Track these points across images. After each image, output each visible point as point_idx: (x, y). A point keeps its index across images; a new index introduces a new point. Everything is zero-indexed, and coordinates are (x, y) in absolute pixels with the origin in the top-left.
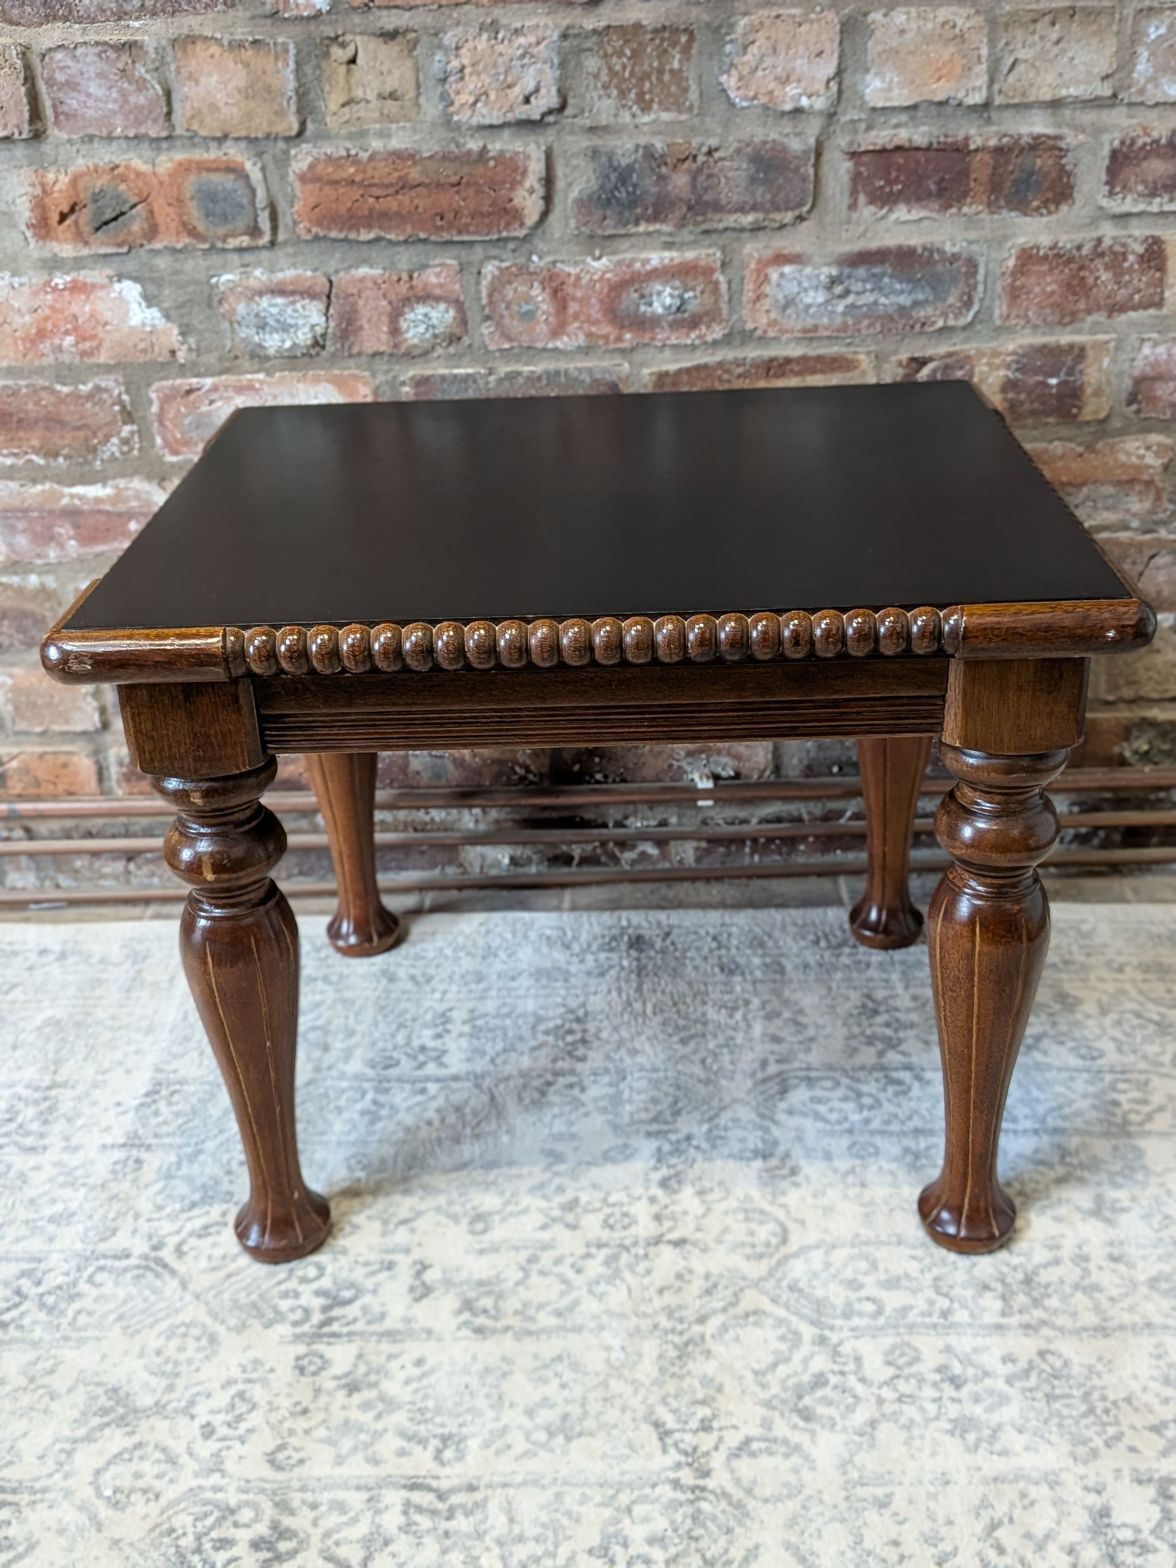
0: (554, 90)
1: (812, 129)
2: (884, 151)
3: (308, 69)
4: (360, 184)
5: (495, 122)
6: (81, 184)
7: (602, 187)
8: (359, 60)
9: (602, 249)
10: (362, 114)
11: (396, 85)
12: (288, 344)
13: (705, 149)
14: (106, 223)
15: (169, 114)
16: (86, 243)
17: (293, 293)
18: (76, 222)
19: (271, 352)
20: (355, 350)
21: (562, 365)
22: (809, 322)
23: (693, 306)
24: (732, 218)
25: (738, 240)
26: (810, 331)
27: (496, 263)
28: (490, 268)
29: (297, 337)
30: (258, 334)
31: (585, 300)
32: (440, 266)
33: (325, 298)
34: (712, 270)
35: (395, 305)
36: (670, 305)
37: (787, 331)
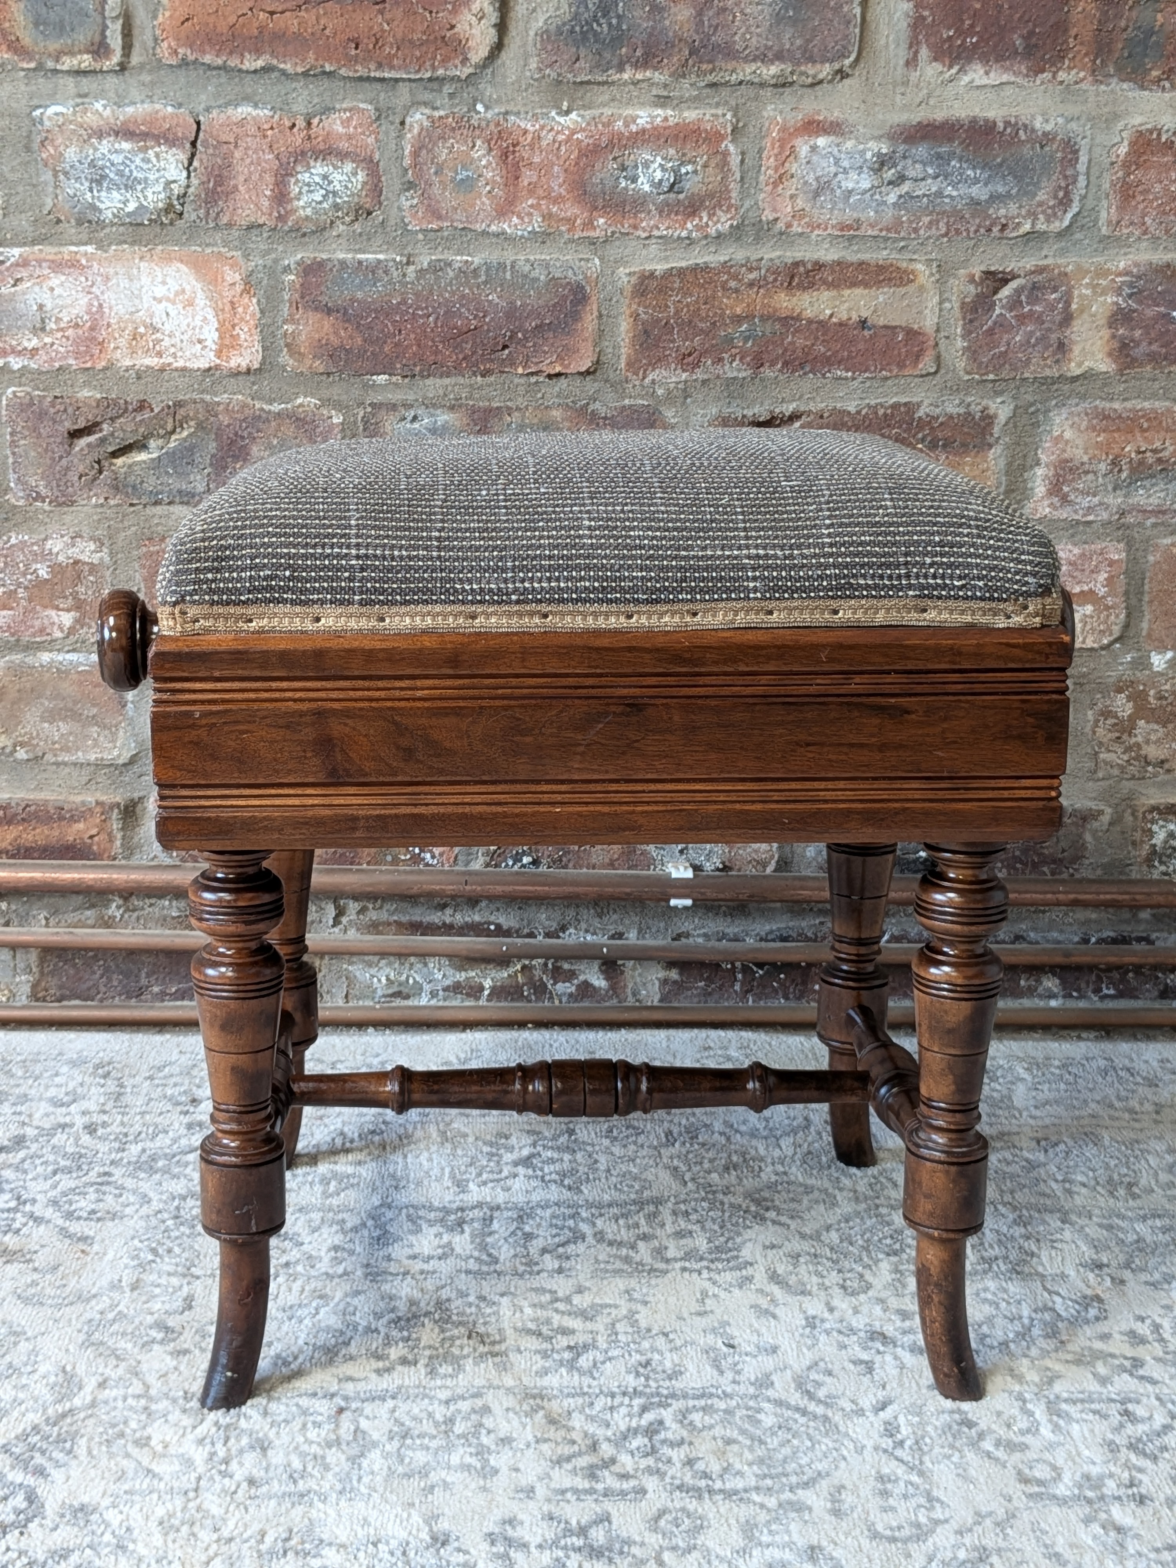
7: (576, 16)
9: (572, 100)
12: (131, 207)
17: (144, 136)
19: (108, 215)
20: (225, 220)
21: (509, 256)
22: (849, 215)
23: (692, 185)
24: (749, 68)
25: (756, 98)
26: (849, 227)
27: (427, 111)
28: (418, 116)
29: (145, 198)
30: (91, 190)
31: (544, 169)
32: (350, 110)
33: (188, 146)
34: (720, 137)
35: (285, 160)
36: (661, 181)
37: (819, 226)
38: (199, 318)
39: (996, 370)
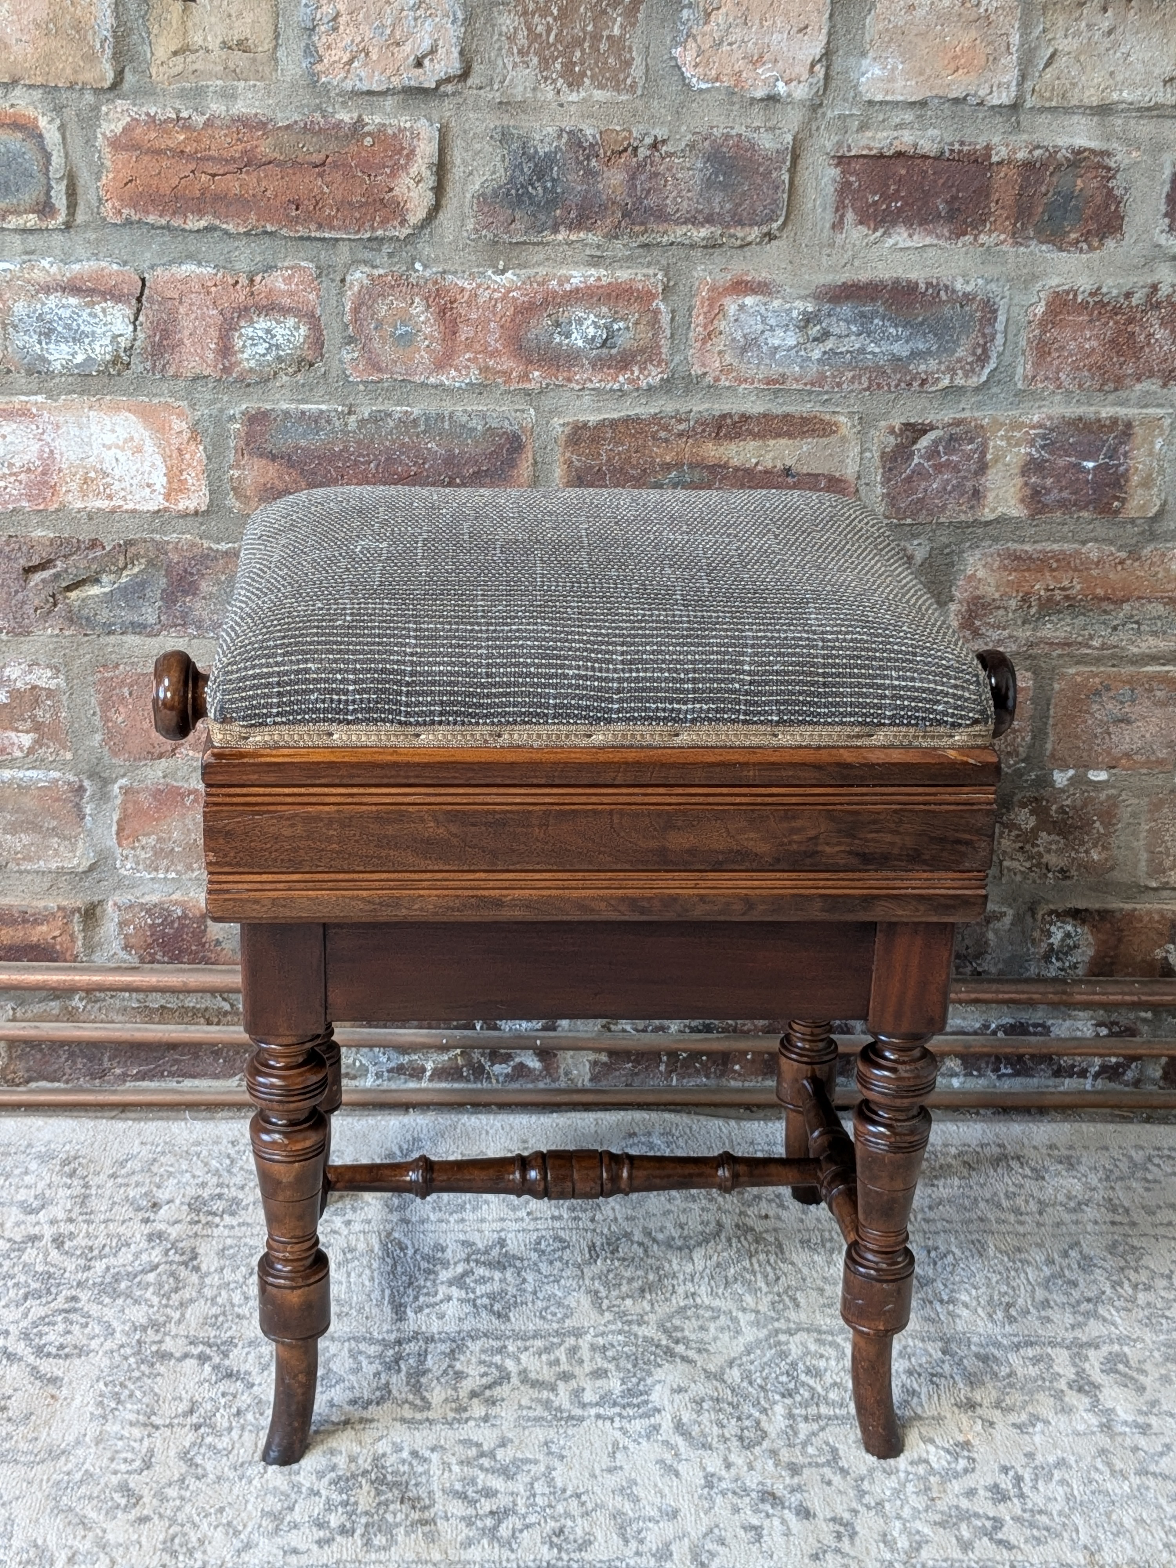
0: (455, 52)
1: (789, 124)
2: (881, 156)
4: (191, 157)
5: (375, 87)
9: (508, 260)
10: (199, 66)
11: (247, 32)
12: (80, 358)
13: (648, 141)
17: (91, 292)
19: (57, 366)
20: (171, 371)
21: (447, 407)
22: (775, 370)
23: (624, 341)
24: (680, 230)
25: (687, 258)
26: (775, 382)
27: (366, 269)
28: (358, 275)
29: (93, 351)
30: (40, 342)
31: (482, 324)
32: (292, 268)
33: (134, 301)
34: (652, 296)
35: (229, 315)
36: (594, 338)
37: (746, 380)
38: (147, 464)
39: (913, 515)
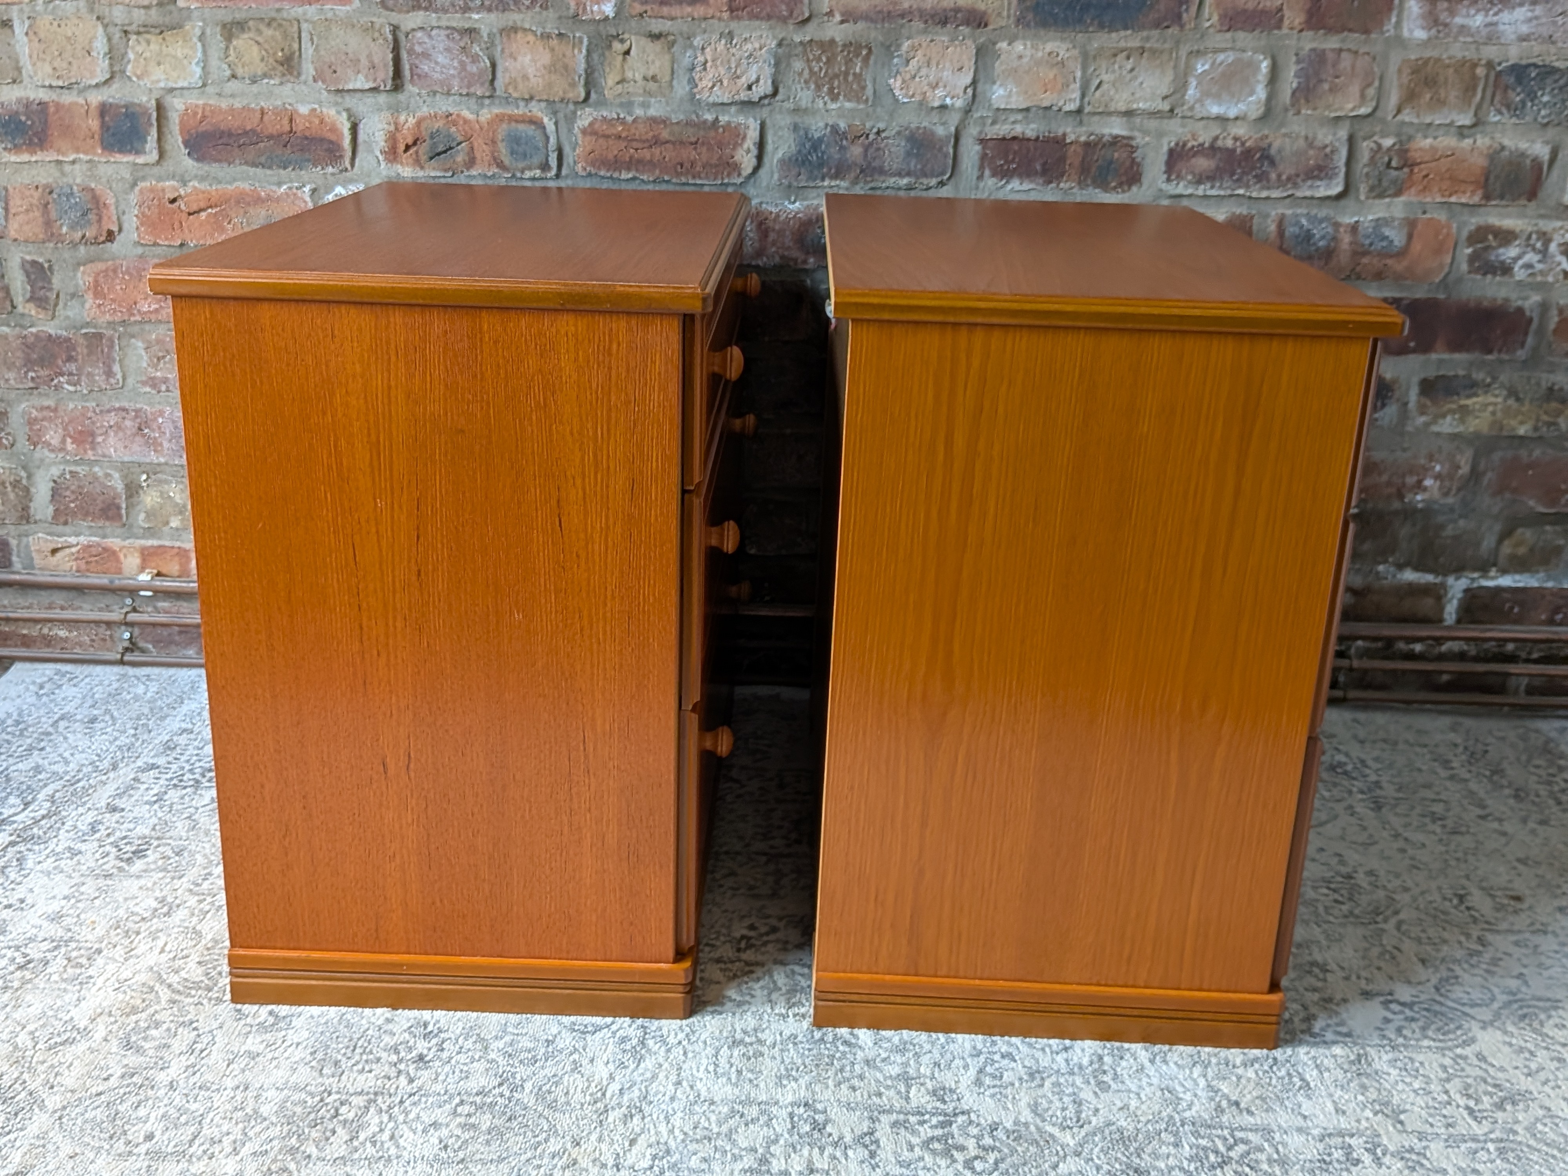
0: (770, 82)
1: (954, 120)
2: (1004, 139)
3: (595, 56)
4: (625, 139)
5: (726, 101)
6: (424, 126)
7: (799, 152)
8: (632, 52)
9: (797, 195)
10: (630, 90)
11: (657, 71)
13: (876, 130)
14: (439, 154)
15: (492, 81)
16: (422, 168)
18: (417, 152)
24: (894, 178)
31: (781, 232)
